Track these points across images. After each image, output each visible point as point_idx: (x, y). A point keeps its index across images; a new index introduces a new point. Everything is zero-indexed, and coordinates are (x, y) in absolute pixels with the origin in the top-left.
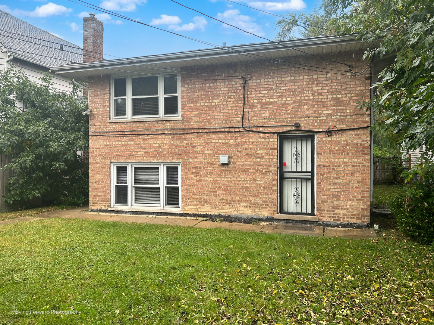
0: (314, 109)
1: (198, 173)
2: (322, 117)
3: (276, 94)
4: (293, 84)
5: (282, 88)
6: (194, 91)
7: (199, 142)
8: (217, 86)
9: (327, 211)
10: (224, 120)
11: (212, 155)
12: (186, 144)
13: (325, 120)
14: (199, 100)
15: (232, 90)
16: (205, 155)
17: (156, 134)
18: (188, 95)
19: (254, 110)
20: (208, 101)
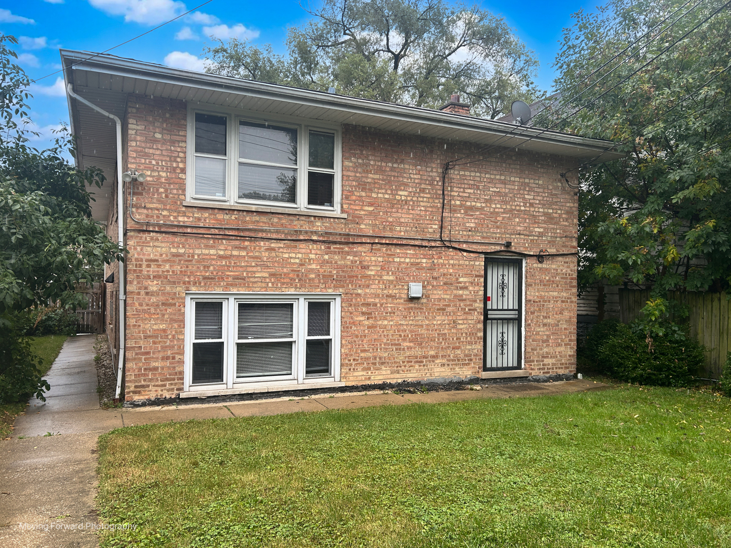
0: (526, 225)
1: (371, 314)
2: (534, 236)
3: (483, 197)
4: (503, 186)
5: (491, 189)
6: (367, 170)
7: (374, 259)
8: (404, 169)
9: (537, 361)
10: (414, 225)
11: (395, 282)
12: (352, 261)
13: (536, 240)
14: (375, 188)
15: (426, 180)
16: (383, 283)
17: (295, 240)
18: (356, 176)
19: (455, 215)
20: (389, 192)
